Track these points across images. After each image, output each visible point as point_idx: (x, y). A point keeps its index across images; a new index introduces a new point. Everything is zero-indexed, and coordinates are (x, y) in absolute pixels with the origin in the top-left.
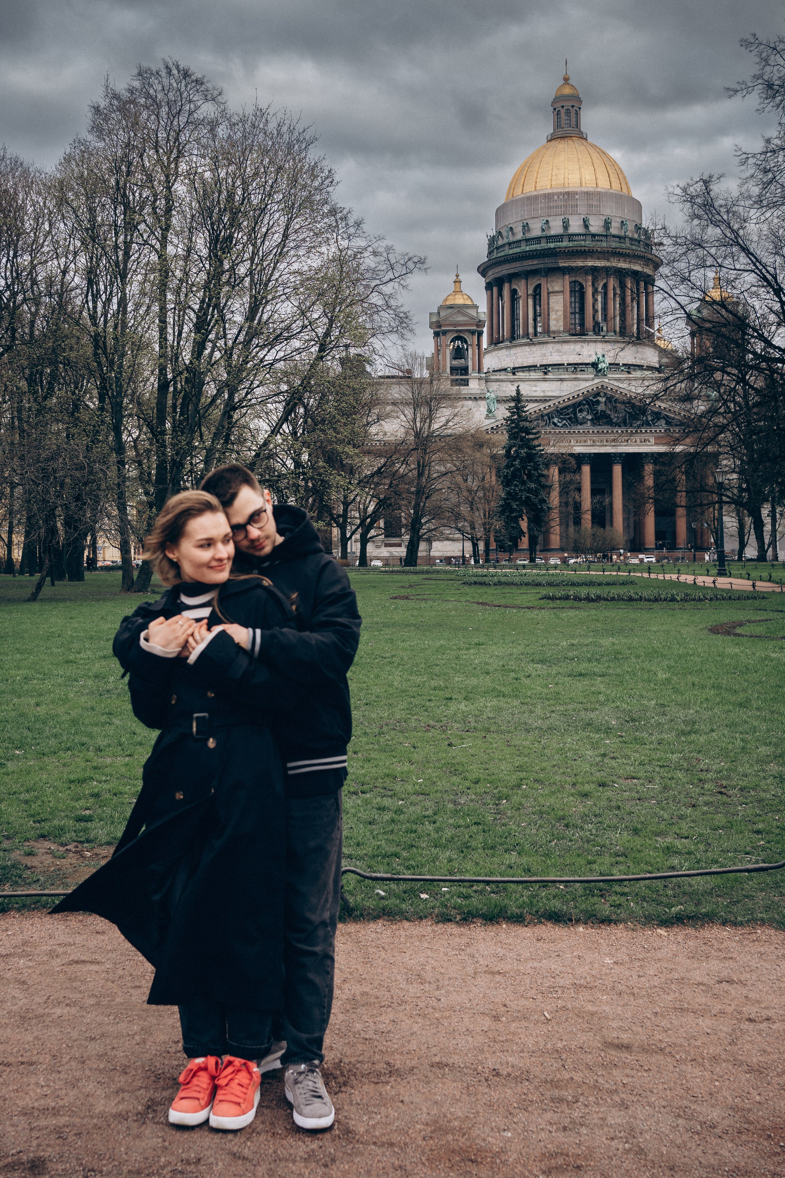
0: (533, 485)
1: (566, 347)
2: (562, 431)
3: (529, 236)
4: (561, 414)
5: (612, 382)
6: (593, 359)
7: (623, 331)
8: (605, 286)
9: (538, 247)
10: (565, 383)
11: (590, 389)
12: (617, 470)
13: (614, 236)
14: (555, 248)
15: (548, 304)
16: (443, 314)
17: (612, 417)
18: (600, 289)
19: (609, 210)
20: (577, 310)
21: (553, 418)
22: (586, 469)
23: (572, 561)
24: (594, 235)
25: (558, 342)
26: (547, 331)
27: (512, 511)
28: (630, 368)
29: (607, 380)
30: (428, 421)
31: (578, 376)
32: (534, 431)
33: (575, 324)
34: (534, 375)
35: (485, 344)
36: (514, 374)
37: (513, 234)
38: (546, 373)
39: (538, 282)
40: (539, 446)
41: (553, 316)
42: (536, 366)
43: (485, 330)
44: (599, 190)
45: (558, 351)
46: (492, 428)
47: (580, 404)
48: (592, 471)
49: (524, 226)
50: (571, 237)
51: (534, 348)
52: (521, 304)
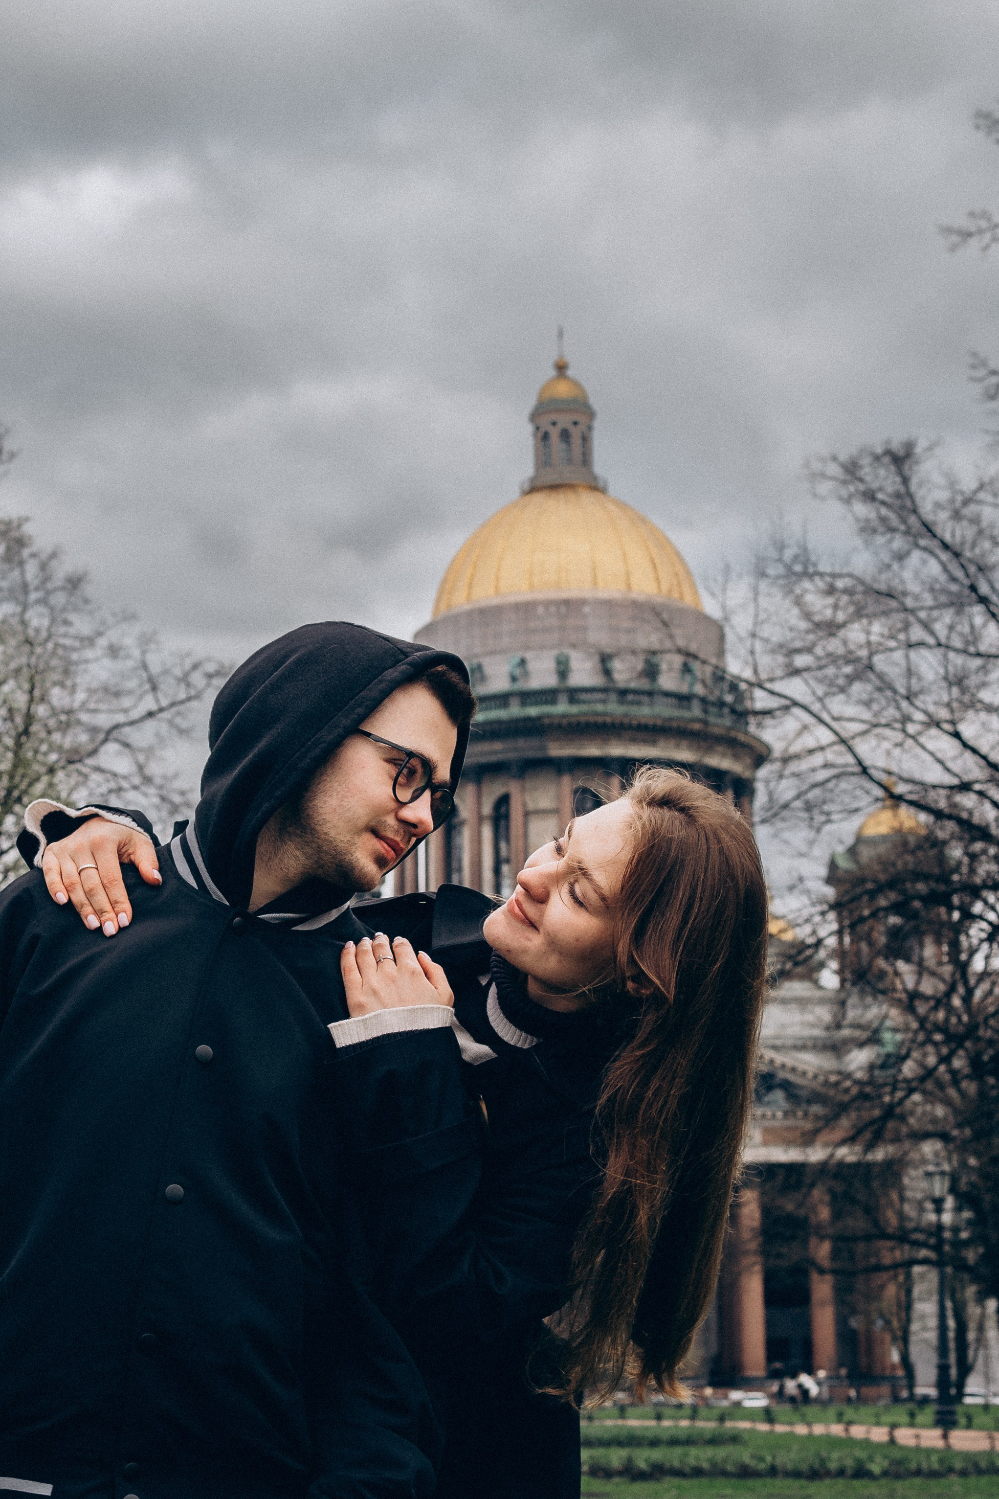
3: (483, 690)
9: (505, 714)
13: (668, 694)
14: (539, 718)
15: (526, 836)
24: (623, 693)
39: (505, 790)
44: (633, 597)
50: (575, 694)
52: (465, 839)
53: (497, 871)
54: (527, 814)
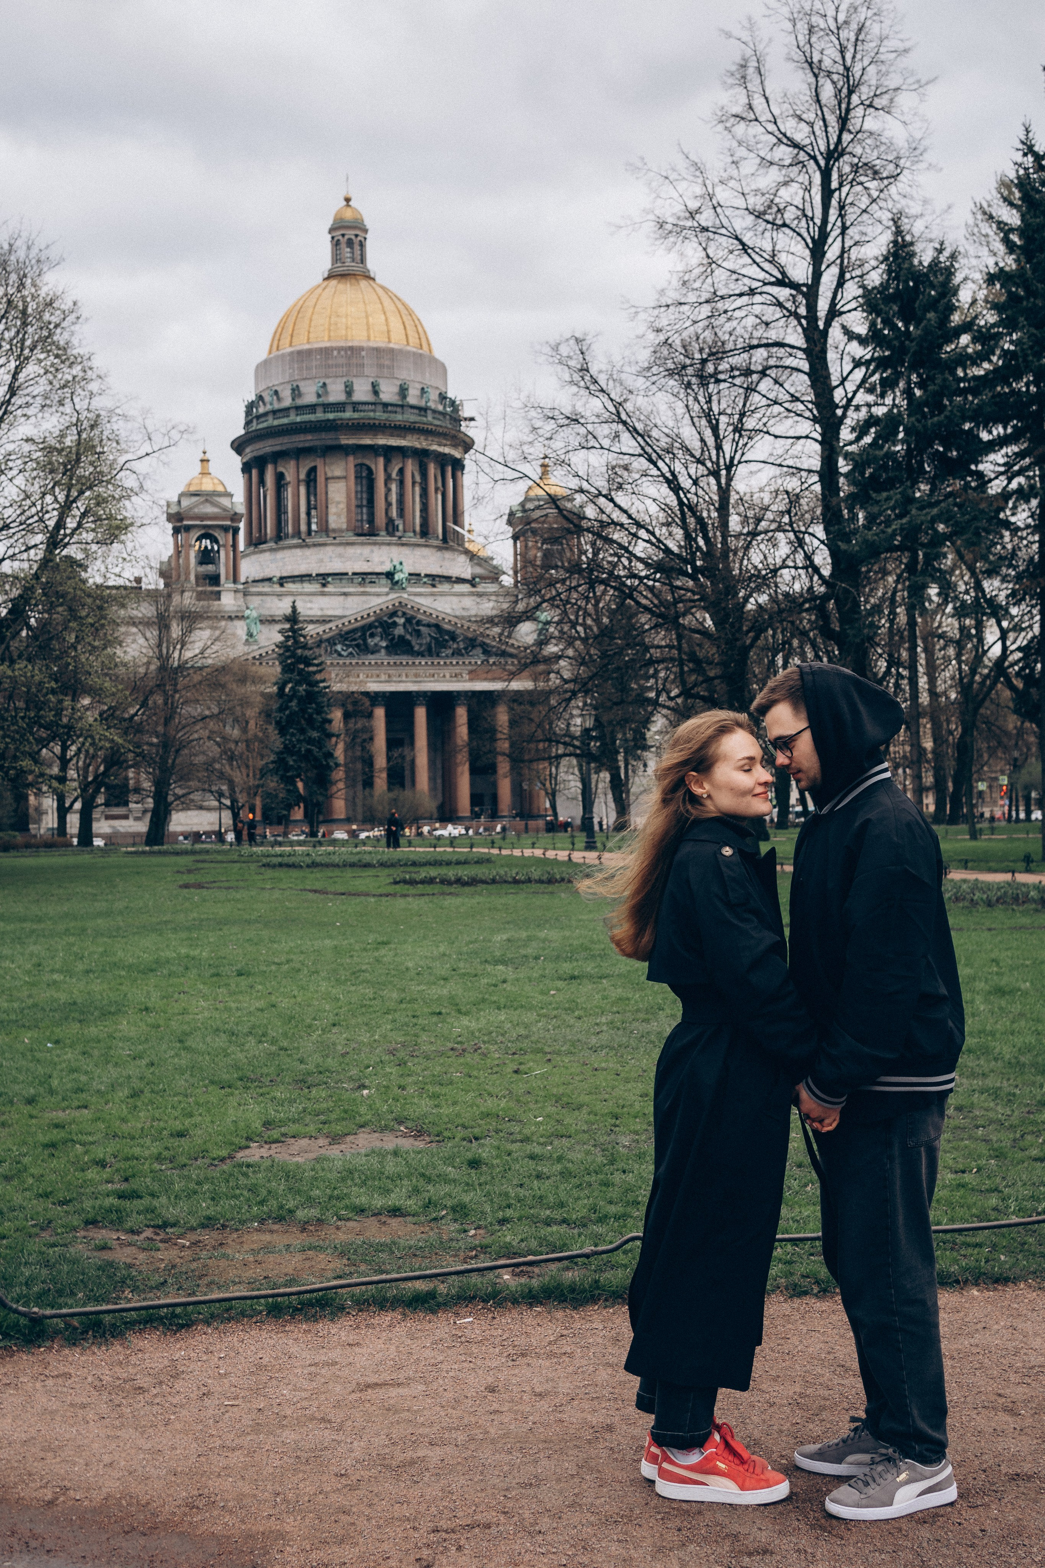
0: (315, 734)
1: (351, 551)
2: (348, 662)
3: (300, 402)
4: (346, 639)
5: (412, 598)
6: (387, 567)
7: (425, 531)
8: (401, 471)
9: (311, 417)
10: (350, 599)
11: (384, 607)
12: (421, 714)
13: (413, 407)
14: (334, 420)
15: (327, 493)
16: (185, 503)
17: (413, 643)
18: (394, 475)
19: (407, 373)
20: (365, 502)
21: (335, 644)
22: (380, 713)
23: (363, 835)
24: (386, 405)
25: (340, 544)
26: (325, 529)
27: (287, 768)
28: (434, 579)
29: (405, 596)
30: (179, 647)
31: (368, 589)
32: (316, 662)
33: (362, 521)
34: (308, 587)
35: (241, 546)
36: (282, 585)
37: (279, 399)
38: (324, 585)
39: (313, 464)
40: (324, 681)
41: (332, 509)
42: (310, 575)
43: (242, 525)
44: (391, 345)
45: (340, 556)
46: (254, 658)
47: (370, 626)
48: (387, 715)
49: (293, 390)
50: (356, 406)
51: (308, 552)
52: (290, 492)
53: (308, 514)
54: (327, 479)
